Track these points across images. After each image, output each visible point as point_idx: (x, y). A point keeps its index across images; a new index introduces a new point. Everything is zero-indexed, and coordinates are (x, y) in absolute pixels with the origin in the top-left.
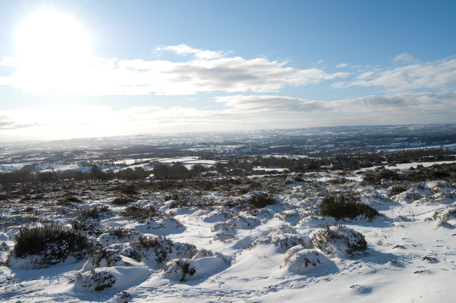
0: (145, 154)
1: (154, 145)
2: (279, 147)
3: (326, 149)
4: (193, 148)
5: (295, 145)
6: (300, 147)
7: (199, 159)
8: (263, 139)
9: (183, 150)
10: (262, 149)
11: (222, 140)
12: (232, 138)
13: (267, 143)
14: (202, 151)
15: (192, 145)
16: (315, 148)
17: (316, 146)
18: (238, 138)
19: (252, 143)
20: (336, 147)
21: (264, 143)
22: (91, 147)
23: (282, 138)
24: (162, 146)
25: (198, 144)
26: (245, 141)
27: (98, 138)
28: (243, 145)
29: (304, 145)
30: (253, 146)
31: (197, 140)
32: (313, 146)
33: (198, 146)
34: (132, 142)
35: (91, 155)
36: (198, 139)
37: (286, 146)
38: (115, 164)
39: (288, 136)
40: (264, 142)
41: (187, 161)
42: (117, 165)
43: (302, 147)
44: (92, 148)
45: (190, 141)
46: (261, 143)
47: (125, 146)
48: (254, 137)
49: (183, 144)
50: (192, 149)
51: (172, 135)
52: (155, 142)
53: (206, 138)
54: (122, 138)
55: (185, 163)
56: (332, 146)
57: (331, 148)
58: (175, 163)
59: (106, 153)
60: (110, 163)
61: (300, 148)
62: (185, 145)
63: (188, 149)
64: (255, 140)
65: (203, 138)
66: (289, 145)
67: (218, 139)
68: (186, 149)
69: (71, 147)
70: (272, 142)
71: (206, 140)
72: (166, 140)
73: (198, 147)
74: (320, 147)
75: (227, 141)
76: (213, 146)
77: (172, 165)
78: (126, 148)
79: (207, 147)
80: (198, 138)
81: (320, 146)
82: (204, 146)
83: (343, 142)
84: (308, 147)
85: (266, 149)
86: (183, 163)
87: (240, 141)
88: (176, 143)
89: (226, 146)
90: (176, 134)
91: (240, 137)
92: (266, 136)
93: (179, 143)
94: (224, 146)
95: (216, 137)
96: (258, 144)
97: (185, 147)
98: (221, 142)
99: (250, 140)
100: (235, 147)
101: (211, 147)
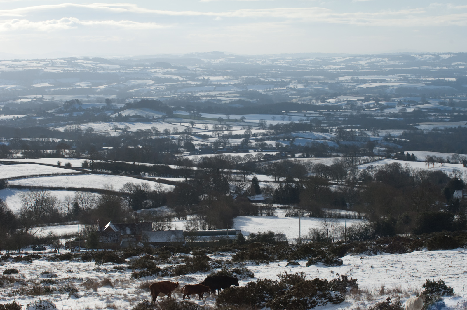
2: (451, 130)
4: (106, 119)
7: (82, 171)
8: (400, 91)
9: (62, 129)
10: (383, 133)
11: (234, 90)
12: (276, 84)
13: (410, 110)
15: (104, 108)
18: (300, 86)
19: (352, 105)
21: (397, 110)
25: (129, 106)
26: (324, 100)
28: (313, 114)
30: (352, 121)
31: (133, 87)
33: (124, 113)
36: (139, 86)
40: (400, 103)
45: (105, 92)
46: (388, 107)
48: (365, 82)
62: (77, 106)
63: (83, 127)
64: (366, 94)
65: (158, 81)
67: (219, 86)
68: (74, 127)
70: (432, 105)
71: (167, 89)
72: (11, 87)
73: (125, 120)
75: (253, 95)
76: (187, 114)
79: (162, 119)
85: (397, 133)
87: (305, 100)
88: (47, 98)
89: (238, 117)
90: (53, 64)
91: (306, 83)
92: (413, 81)
93: (57, 98)
94: (232, 117)
95: (212, 78)
96: (374, 112)
97: (75, 114)
98: (226, 100)
99: (345, 94)
100: (275, 123)
101: (180, 118)
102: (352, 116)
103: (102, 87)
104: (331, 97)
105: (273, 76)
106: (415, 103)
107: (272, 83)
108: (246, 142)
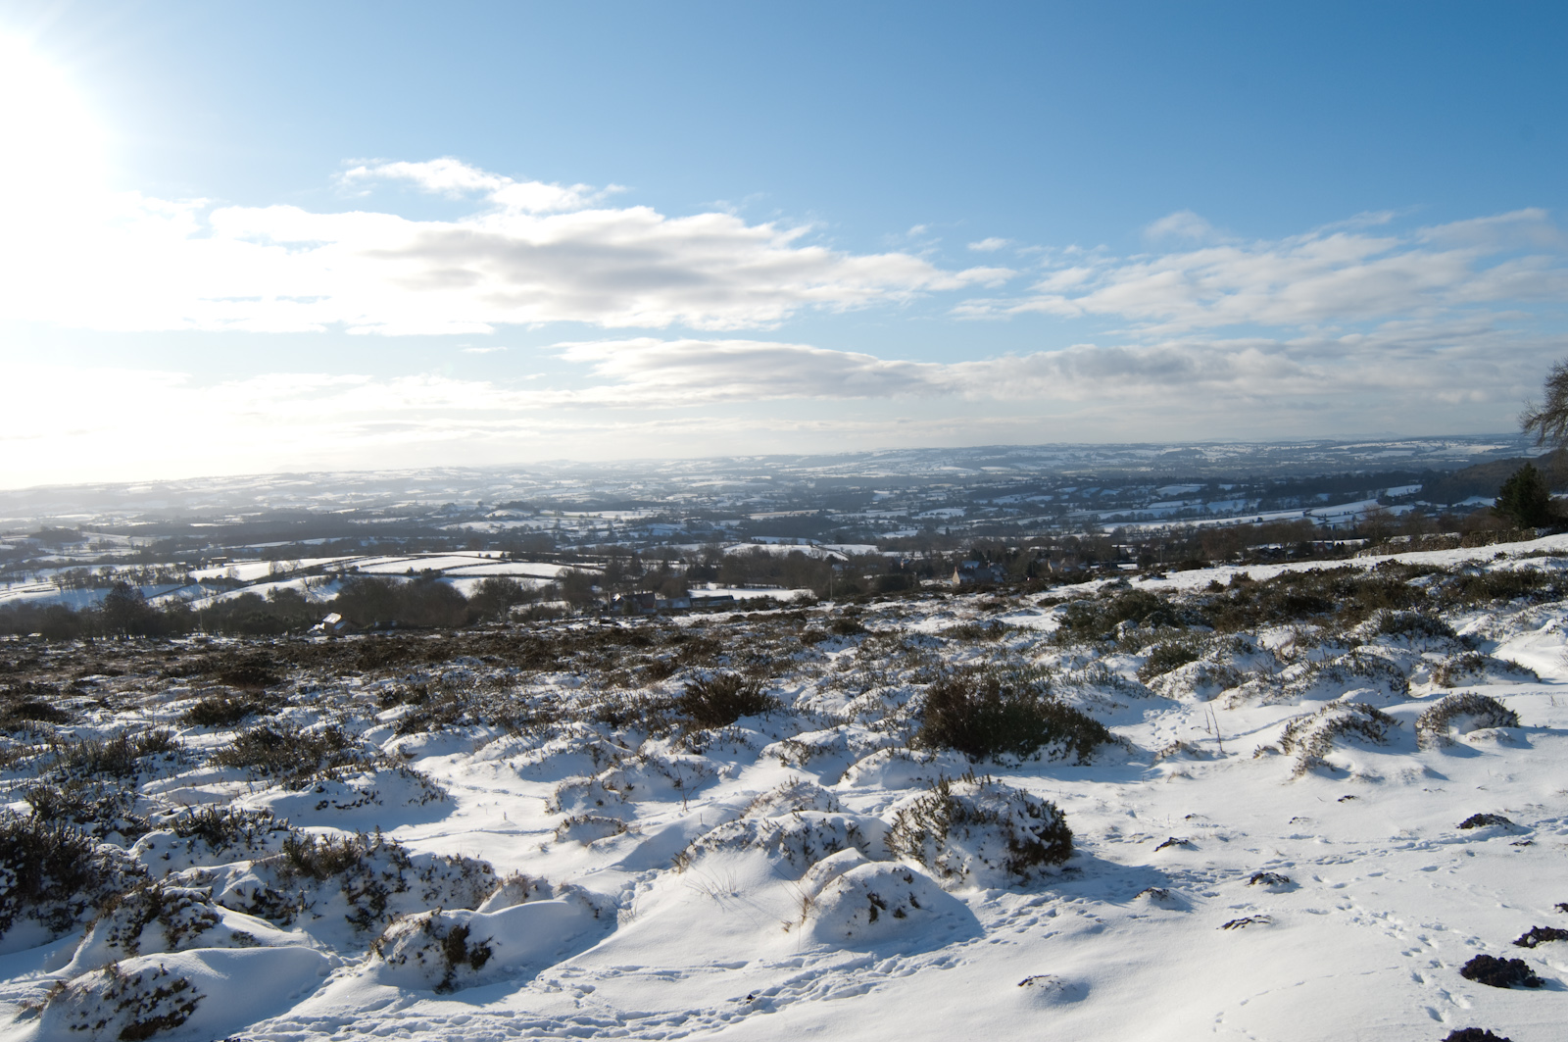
0: (307, 542)
1: (341, 512)
2: (780, 518)
3: (939, 522)
4: (482, 519)
5: (833, 511)
6: (851, 515)
7: (503, 560)
8: (726, 489)
9: (444, 528)
10: (723, 523)
11: (584, 491)
12: (619, 485)
13: (739, 504)
14: (515, 530)
15: (477, 510)
16: (900, 519)
17: (903, 513)
18: (640, 487)
19: (689, 502)
20: (970, 515)
21: (728, 504)
22: (104, 516)
23: (792, 484)
24: (368, 516)
25: (501, 507)
26: (663, 498)
27: (134, 484)
28: (658, 511)
29: (865, 511)
30: (693, 513)
31: (495, 491)
32: (896, 514)
33: (498, 513)
34: (259, 498)
35: (108, 545)
36: (500, 490)
37: (804, 512)
38: (199, 579)
39: (811, 480)
40: (729, 498)
41: (461, 567)
42: (205, 581)
43: (858, 515)
44: (110, 521)
45: (472, 496)
46: (720, 502)
47: (236, 513)
48: (694, 481)
49: (447, 509)
50: (477, 526)
51: (405, 474)
52: (343, 499)
53: (527, 485)
54: (224, 485)
55: (451, 572)
56: (959, 512)
57: (953, 520)
58: (417, 574)
59: (161, 539)
60: (177, 577)
61: (850, 519)
62: (453, 509)
63: (464, 526)
64: (699, 491)
65: (516, 485)
66: (815, 511)
67: (570, 489)
68: (455, 526)
69: (27, 520)
70: (756, 498)
71: (526, 492)
72: (386, 494)
73: (499, 518)
74: (919, 518)
75: (601, 495)
76: (551, 512)
77: (406, 580)
78: (237, 520)
79: (532, 517)
80: (500, 487)
81: (916, 514)
82: (521, 513)
83: (995, 501)
84: (878, 518)
85: (735, 523)
86: (447, 572)
87: (647, 498)
88: (422, 503)
89: (596, 514)
90: (422, 473)
91: (645, 484)
92: (735, 479)
93: (430, 502)
94: (591, 514)
95: (563, 482)
96: (709, 506)
97: (452, 516)
98: (580, 500)
99: (680, 492)
100: (629, 518)
101: (547, 516)
102: (691, 510)
103: (467, 492)
104: (670, 495)
105: (615, 479)
106: (742, 498)
108: (612, 533)
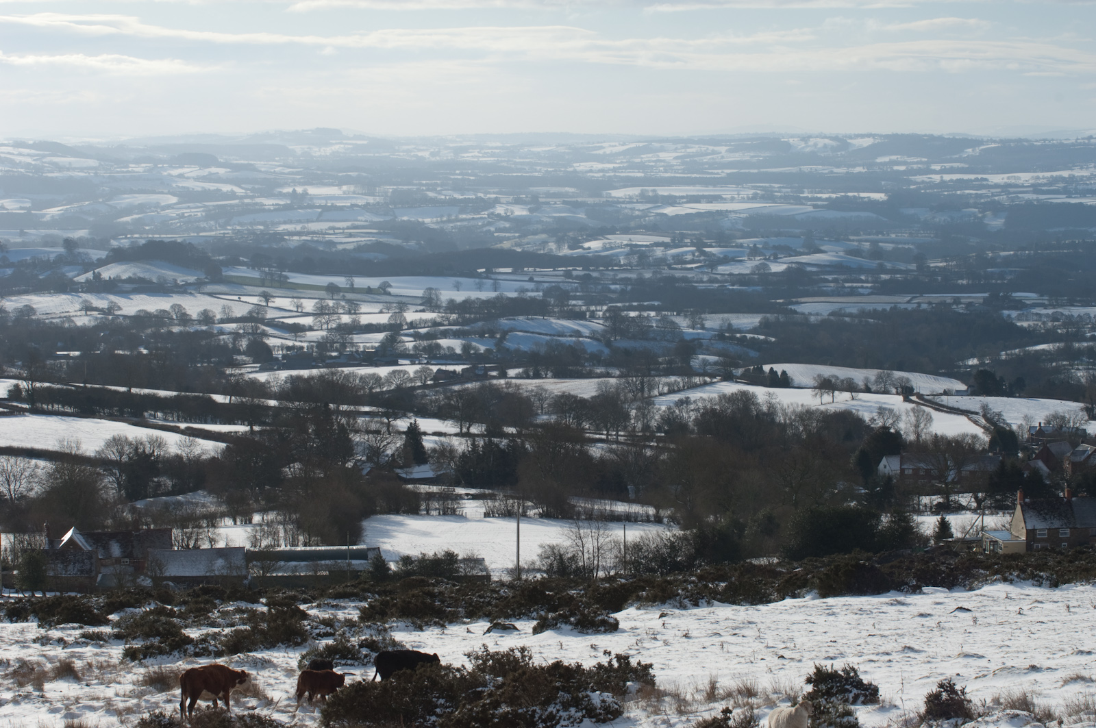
2: (874, 314)
5: (1030, 297)
6: (1077, 311)
8: (755, 224)
10: (714, 321)
11: (364, 218)
12: (464, 205)
13: (777, 268)
14: (142, 319)
15: (60, 260)
18: (520, 211)
19: (641, 256)
21: (746, 267)
23: (941, 218)
26: (575, 244)
28: (552, 276)
30: (640, 292)
31: (128, 211)
33: (108, 273)
36: (141, 208)
37: (948, 297)
39: (995, 208)
40: (754, 252)
46: (726, 260)
48: (671, 201)
50: (49, 305)
53: (218, 195)
61: (1069, 322)
63: (11, 304)
64: (675, 229)
65: (188, 196)
66: (978, 297)
67: (328, 210)
70: (830, 255)
71: (209, 216)
75: (409, 230)
76: (255, 274)
79: (197, 286)
80: (141, 199)
85: (747, 321)
87: (531, 243)
89: (374, 282)
91: (535, 203)
92: (786, 199)
94: (361, 282)
95: (312, 191)
96: (692, 271)
98: (347, 243)
99: (626, 231)
100: (460, 297)
101: (238, 285)
102: (641, 281)
103: (55, 211)
104: (593, 236)
105: (457, 187)
106: (790, 252)
107: (453, 202)
108: (392, 341)
